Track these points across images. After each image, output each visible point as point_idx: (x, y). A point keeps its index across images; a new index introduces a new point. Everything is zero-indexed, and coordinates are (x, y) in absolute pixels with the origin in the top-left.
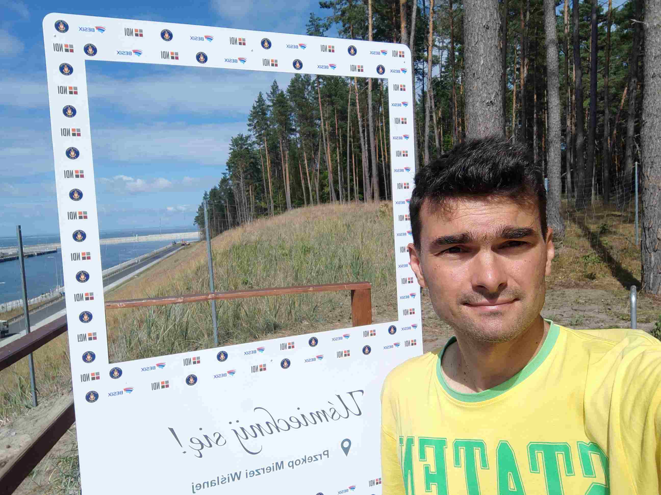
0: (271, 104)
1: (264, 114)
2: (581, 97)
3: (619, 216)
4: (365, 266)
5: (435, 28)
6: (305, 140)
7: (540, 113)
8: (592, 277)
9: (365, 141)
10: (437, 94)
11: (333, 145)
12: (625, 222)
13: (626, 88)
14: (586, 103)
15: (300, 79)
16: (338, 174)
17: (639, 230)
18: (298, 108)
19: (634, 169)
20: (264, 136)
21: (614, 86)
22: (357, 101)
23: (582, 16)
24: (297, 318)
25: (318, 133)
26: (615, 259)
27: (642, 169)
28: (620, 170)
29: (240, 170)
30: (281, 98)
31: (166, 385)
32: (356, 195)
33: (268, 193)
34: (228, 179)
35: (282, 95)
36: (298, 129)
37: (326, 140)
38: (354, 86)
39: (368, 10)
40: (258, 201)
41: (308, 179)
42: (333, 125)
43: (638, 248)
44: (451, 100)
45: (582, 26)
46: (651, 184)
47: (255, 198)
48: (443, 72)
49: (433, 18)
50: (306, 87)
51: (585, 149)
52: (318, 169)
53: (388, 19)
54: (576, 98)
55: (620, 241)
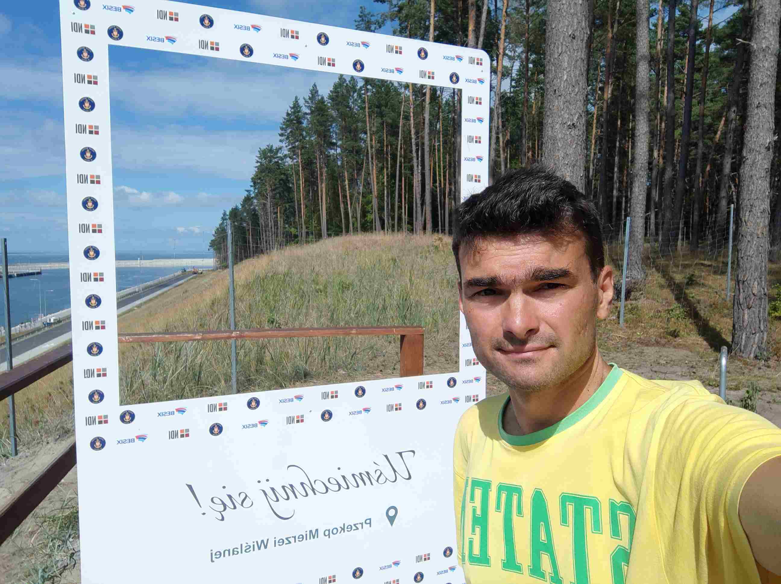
0: (308, 111)
1: (301, 123)
2: (672, 125)
3: (709, 266)
4: (413, 309)
5: (507, 34)
6: (347, 157)
7: (623, 142)
8: (675, 334)
9: (418, 163)
10: (506, 111)
11: (380, 165)
12: (715, 273)
13: (724, 119)
14: (678, 132)
15: (345, 85)
16: (384, 200)
17: (731, 284)
18: (340, 118)
19: (729, 213)
20: (298, 149)
21: (710, 115)
22: (412, 114)
23: (678, 31)
24: (332, 365)
25: (363, 150)
26: (702, 315)
27: (739, 213)
28: (711, 213)
29: (267, 187)
30: (320, 105)
31: (185, 434)
32: (405, 225)
33: (300, 217)
34: (252, 198)
35: (322, 101)
36: (339, 143)
37: (372, 158)
38: (409, 96)
39: (430, 7)
40: (287, 226)
41: (349, 203)
42: (381, 141)
43: (730, 304)
44: (521, 119)
45: (676, 43)
46: (749, 230)
47: (284, 222)
48: (513, 87)
49: (505, 21)
50: (352, 94)
51: (672, 187)
52: (361, 191)
53: (453, 18)
54: (665, 126)
55: (709, 294)
